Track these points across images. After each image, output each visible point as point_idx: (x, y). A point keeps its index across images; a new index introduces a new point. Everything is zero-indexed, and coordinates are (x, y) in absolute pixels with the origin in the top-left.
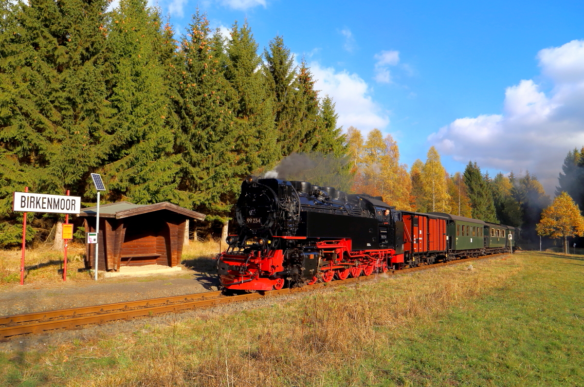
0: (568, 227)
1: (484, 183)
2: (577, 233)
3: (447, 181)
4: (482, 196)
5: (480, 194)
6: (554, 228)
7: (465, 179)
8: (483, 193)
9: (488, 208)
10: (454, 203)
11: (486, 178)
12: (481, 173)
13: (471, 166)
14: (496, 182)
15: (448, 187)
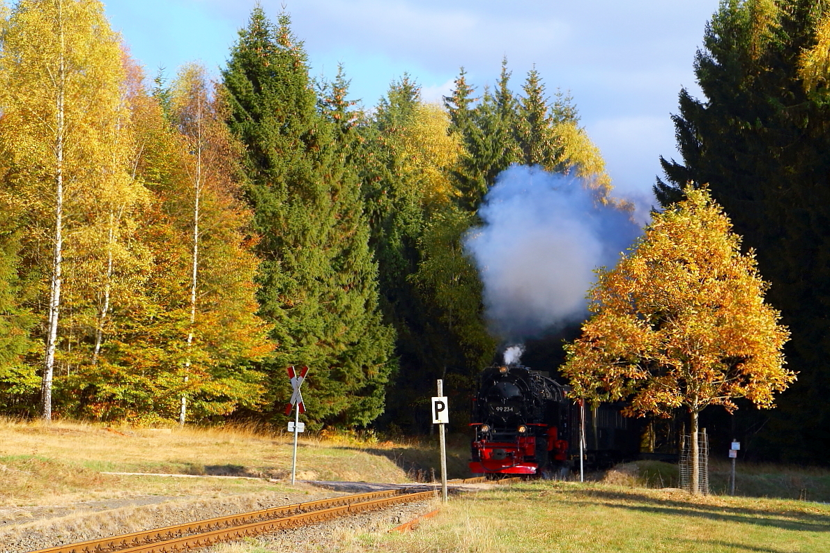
0: (707, 360)
1: (323, 131)
2: (744, 391)
3: (136, 109)
4: (310, 195)
5: (301, 188)
6: (644, 365)
7: (231, 105)
8: (320, 184)
9: (341, 262)
10: (169, 230)
11: (337, 102)
12: (311, 74)
13: (261, 34)
14: (382, 127)
15: (140, 141)
